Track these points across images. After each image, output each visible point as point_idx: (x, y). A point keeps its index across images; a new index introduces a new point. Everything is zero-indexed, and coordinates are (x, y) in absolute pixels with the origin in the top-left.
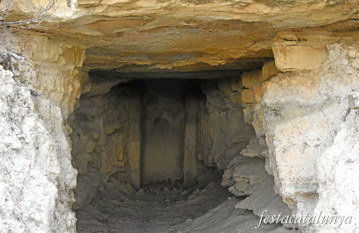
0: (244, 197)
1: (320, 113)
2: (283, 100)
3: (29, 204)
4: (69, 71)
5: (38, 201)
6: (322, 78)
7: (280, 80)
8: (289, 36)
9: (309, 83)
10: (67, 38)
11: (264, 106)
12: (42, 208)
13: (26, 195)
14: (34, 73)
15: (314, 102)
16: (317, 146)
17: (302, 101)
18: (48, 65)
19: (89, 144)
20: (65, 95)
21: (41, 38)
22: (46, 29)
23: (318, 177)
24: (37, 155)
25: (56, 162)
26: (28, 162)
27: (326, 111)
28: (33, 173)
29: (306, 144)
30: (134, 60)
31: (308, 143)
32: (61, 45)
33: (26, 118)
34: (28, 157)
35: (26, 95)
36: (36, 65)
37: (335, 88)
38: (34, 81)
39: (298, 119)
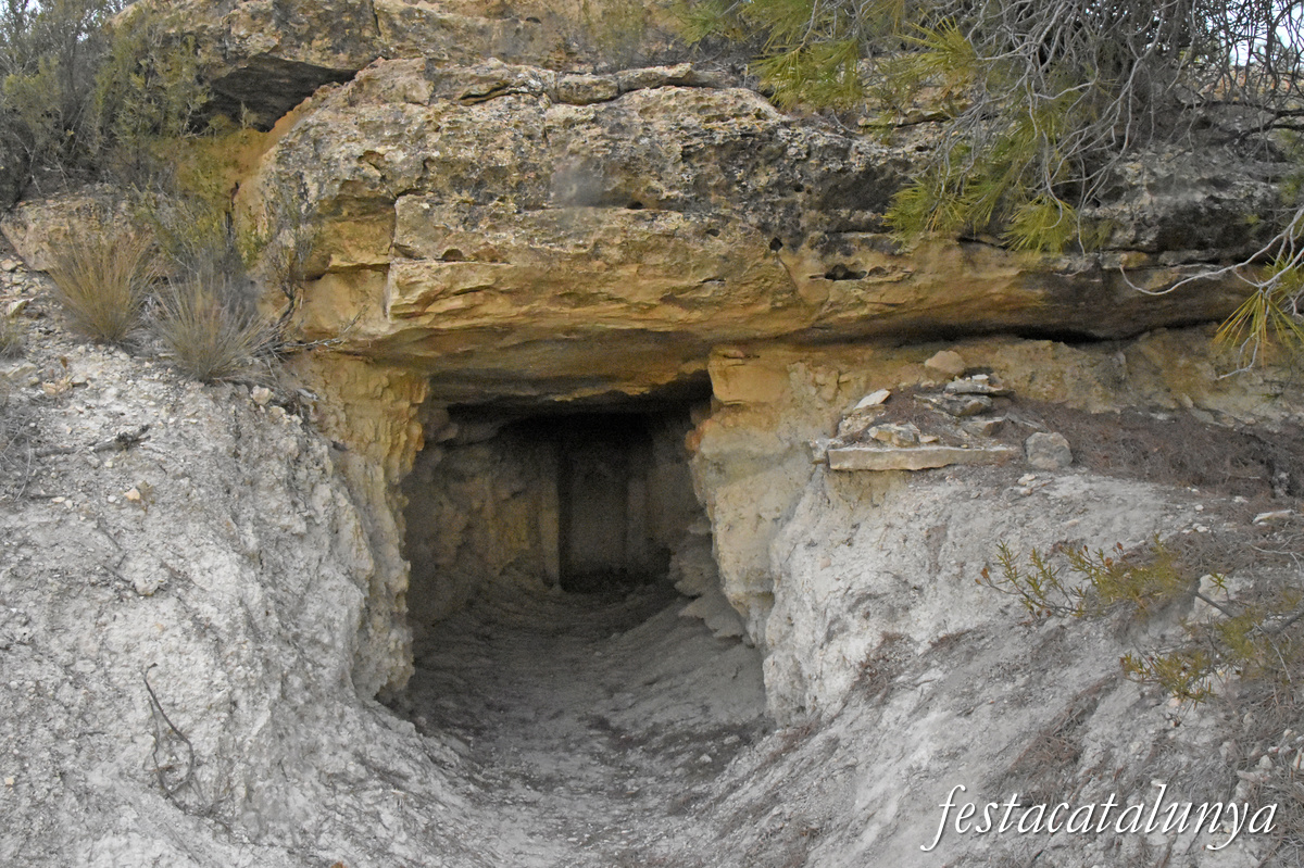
0: (693, 598)
1: (780, 468)
2: (727, 449)
3: (313, 618)
4: (400, 412)
5: (330, 614)
6: (782, 414)
7: (723, 418)
8: (732, 351)
9: (764, 422)
10: (397, 362)
11: (703, 458)
12: (337, 625)
13: (310, 605)
14: (343, 417)
15: (771, 452)
16: (776, 520)
17: (755, 450)
18: (366, 402)
19: (460, 517)
20: (393, 447)
21: (355, 364)
22: (359, 350)
23: (773, 569)
24: (335, 543)
25: (366, 553)
26: (316, 554)
27: (788, 465)
28: (325, 571)
29: (760, 517)
30: (510, 390)
31: (763, 514)
32: (387, 372)
33: (320, 486)
34: (318, 545)
35: (319, 452)
36: (347, 404)
37: (800, 430)
38: (343, 427)
39: (750, 479)
